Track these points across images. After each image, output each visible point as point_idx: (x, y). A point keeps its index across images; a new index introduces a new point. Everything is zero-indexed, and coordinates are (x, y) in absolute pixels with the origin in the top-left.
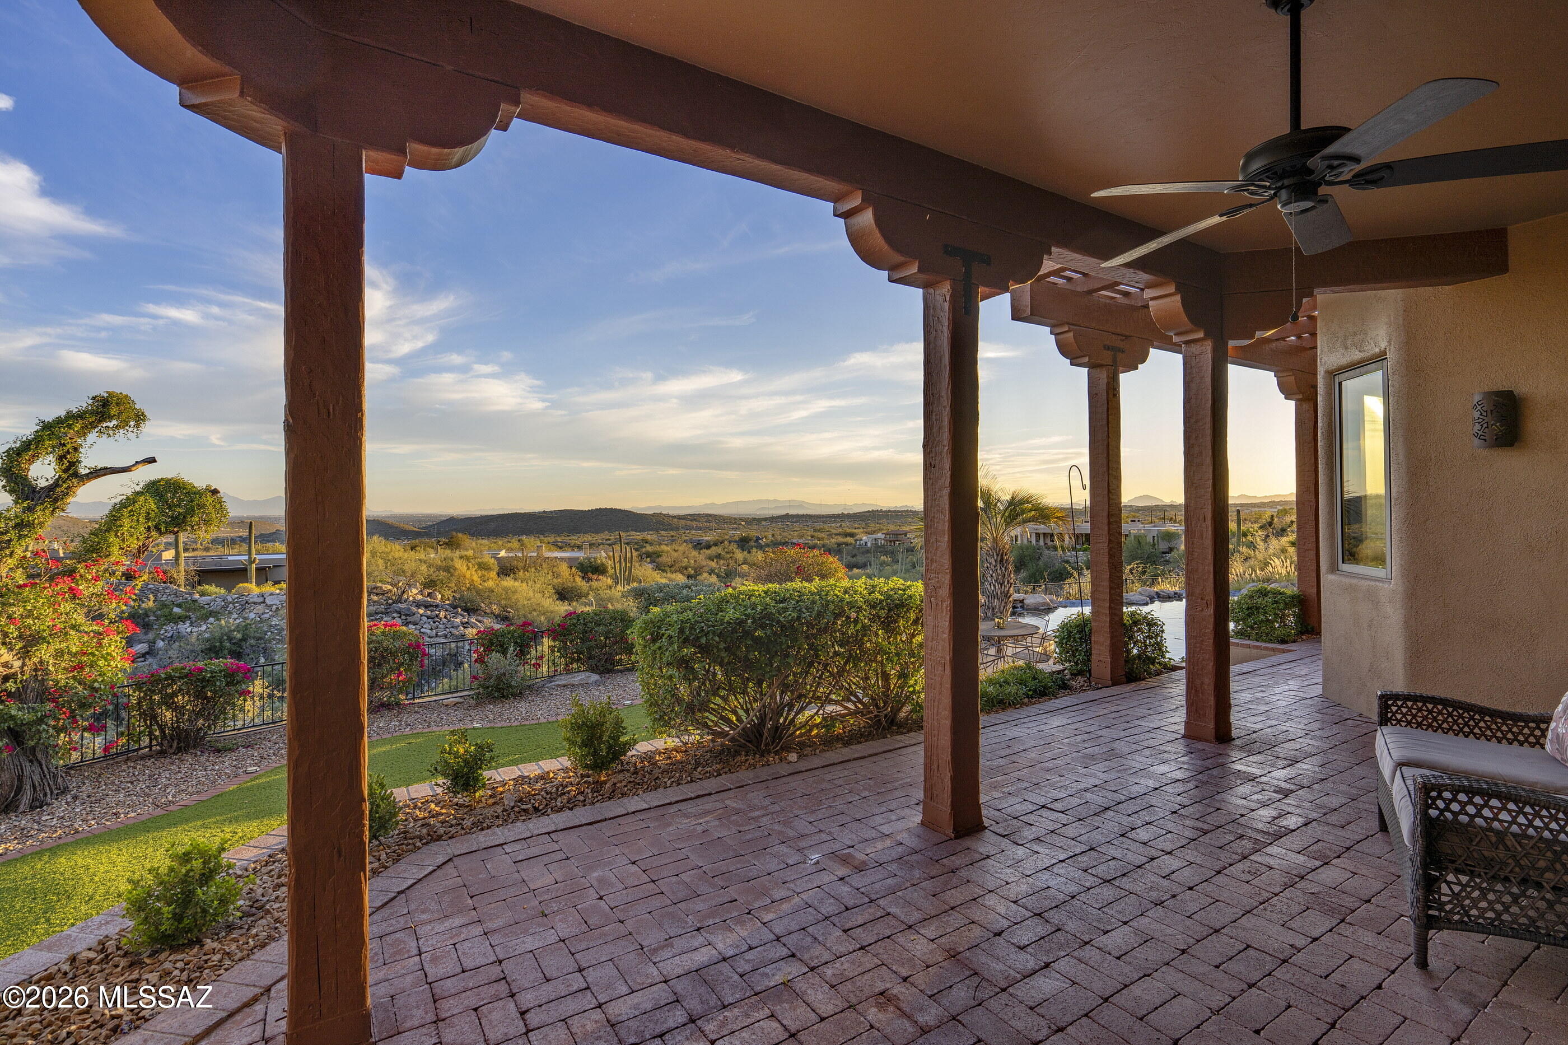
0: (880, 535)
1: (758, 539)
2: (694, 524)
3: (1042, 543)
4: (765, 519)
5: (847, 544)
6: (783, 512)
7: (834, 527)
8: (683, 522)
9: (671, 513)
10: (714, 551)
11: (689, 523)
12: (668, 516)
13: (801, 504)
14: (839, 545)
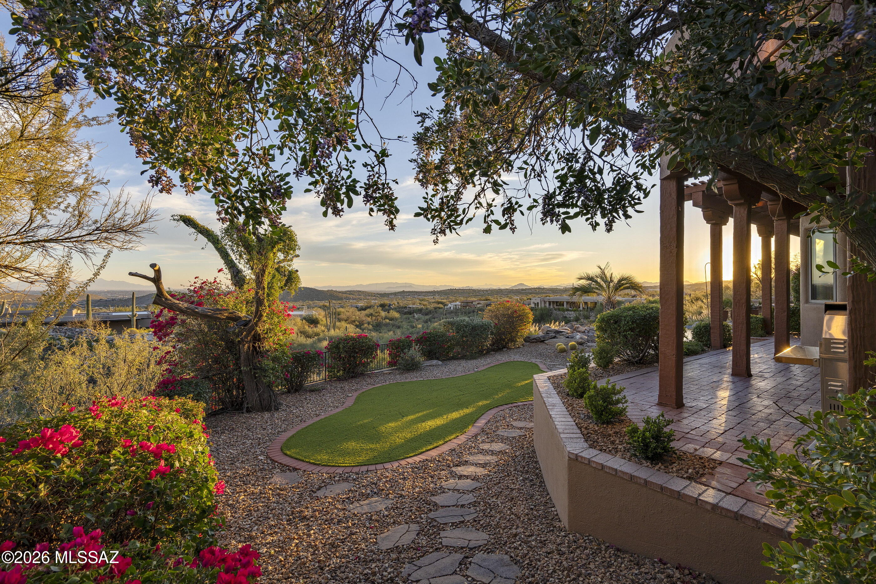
0: (458, 303)
1: (390, 305)
2: (351, 296)
3: (552, 307)
4: (391, 294)
5: (439, 308)
6: (401, 290)
7: (430, 298)
8: (345, 295)
9: (338, 290)
10: (368, 311)
11: (348, 296)
12: (336, 291)
13: (410, 285)
14: (435, 308)
